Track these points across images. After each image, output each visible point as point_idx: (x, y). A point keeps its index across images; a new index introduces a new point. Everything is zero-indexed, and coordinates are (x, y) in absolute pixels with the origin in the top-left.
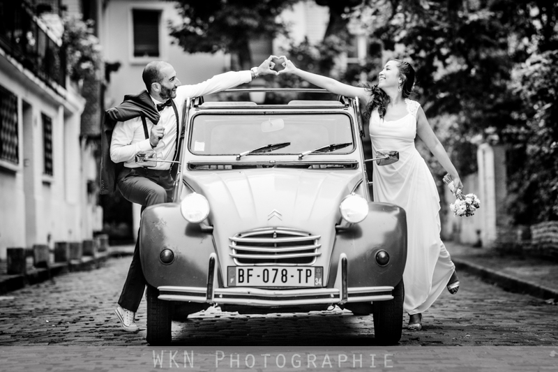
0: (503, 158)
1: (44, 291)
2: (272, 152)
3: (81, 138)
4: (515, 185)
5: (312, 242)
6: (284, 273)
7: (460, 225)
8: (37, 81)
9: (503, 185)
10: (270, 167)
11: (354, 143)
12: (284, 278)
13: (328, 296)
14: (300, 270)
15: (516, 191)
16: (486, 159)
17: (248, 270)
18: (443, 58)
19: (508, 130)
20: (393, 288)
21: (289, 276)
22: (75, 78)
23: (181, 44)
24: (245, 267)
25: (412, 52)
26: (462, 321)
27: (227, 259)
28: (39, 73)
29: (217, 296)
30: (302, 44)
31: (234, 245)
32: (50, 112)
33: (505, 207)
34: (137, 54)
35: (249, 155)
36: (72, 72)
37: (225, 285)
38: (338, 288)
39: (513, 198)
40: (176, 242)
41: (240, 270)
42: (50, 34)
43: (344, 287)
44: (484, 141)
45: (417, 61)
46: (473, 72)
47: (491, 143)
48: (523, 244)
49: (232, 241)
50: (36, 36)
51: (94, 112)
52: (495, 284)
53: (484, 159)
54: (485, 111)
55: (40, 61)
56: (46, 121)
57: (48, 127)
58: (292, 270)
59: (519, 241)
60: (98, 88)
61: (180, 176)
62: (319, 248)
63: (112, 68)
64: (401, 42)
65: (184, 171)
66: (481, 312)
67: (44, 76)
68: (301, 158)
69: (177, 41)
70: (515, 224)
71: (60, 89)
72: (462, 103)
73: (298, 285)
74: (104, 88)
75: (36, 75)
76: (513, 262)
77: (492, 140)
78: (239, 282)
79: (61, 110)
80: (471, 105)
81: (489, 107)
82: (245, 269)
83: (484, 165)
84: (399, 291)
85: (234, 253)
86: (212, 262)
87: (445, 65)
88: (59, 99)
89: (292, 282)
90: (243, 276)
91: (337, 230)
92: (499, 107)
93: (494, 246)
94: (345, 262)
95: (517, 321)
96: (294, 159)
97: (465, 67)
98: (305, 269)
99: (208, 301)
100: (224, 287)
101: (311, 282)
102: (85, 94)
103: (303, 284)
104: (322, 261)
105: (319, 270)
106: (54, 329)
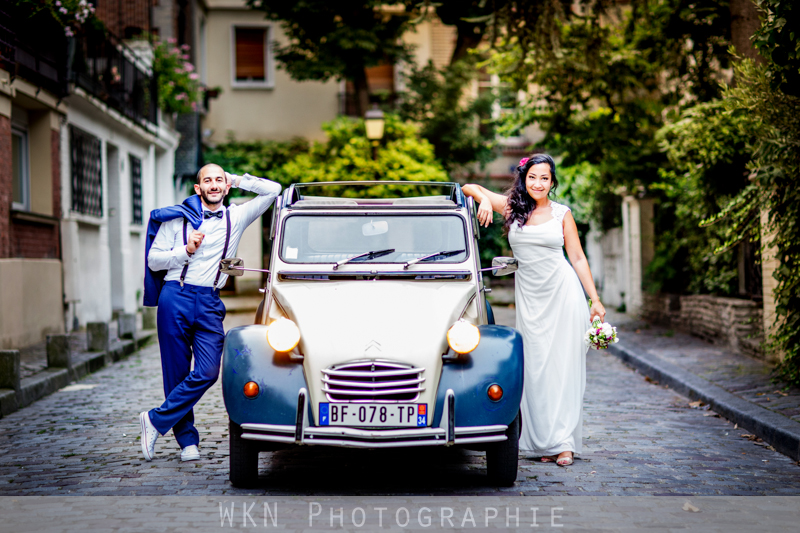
0: (651, 214)
1: (128, 376)
2: (375, 260)
3: (175, 178)
4: (663, 247)
5: (415, 376)
6: (383, 411)
7: (603, 283)
8: (124, 120)
9: (651, 245)
10: (372, 278)
11: (467, 250)
12: (383, 417)
13: (432, 438)
14: (401, 408)
15: (663, 254)
16: (632, 214)
17: (343, 407)
18: (584, 102)
19: (655, 186)
20: (506, 427)
21: (388, 414)
22: (169, 110)
23: (289, 69)
24: (339, 404)
25: (547, 93)
26: (591, 442)
27: (319, 394)
28: (126, 111)
29: (307, 437)
30: (426, 69)
31: (327, 379)
32: (139, 153)
33: (651, 273)
34: (240, 78)
35: (348, 263)
36: (164, 105)
37: (317, 423)
38: (443, 429)
39: (660, 262)
40: (263, 374)
41: (333, 407)
42: (139, 64)
43: (451, 428)
44: (629, 193)
45: (553, 104)
46: (617, 118)
47: (637, 197)
48: (672, 316)
49: (324, 374)
50: (122, 71)
51: (189, 148)
52: (637, 371)
53: (629, 213)
54: (629, 163)
55: (126, 97)
56: (135, 164)
57: (137, 171)
58: (392, 408)
59: (667, 311)
60: (195, 119)
61: (269, 286)
62: (422, 382)
63: (211, 94)
64: (533, 81)
65: (274, 282)
66: (614, 427)
67: (131, 114)
68: (406, 268)
69: (284, 65)
70: (664, 291)
71: (151, 127)
72: (605, 151)
73: (399, 424)
74: (201, 117)
75: (122, 113)
76: (659, 340)
77: (638, 192)
78: (333, 420)
79: (152, 150)
80: (614, 156)
81: (634, 158)
82: (339, 407)
83: (629, 219)
84: (514, 429)
85: (327, 389)
86: (302, 398)
87: (585, 108)
88: (150, 138)
89: (392, 421)
90: (336, 414)
91: (444, 360)
92: (645, 159)
93: (641, 312)
94: (451, 400)
95: (654, 440)
96: (399, 268)
97: (608, 111)
98: (406, 406)
99: (297, 442)
100: (315, 426)
101: (414, 421)
102: (179, 127)
103: (405, 423)
104: (427, 398)
105: (422, 408)
106: (130, 448)
